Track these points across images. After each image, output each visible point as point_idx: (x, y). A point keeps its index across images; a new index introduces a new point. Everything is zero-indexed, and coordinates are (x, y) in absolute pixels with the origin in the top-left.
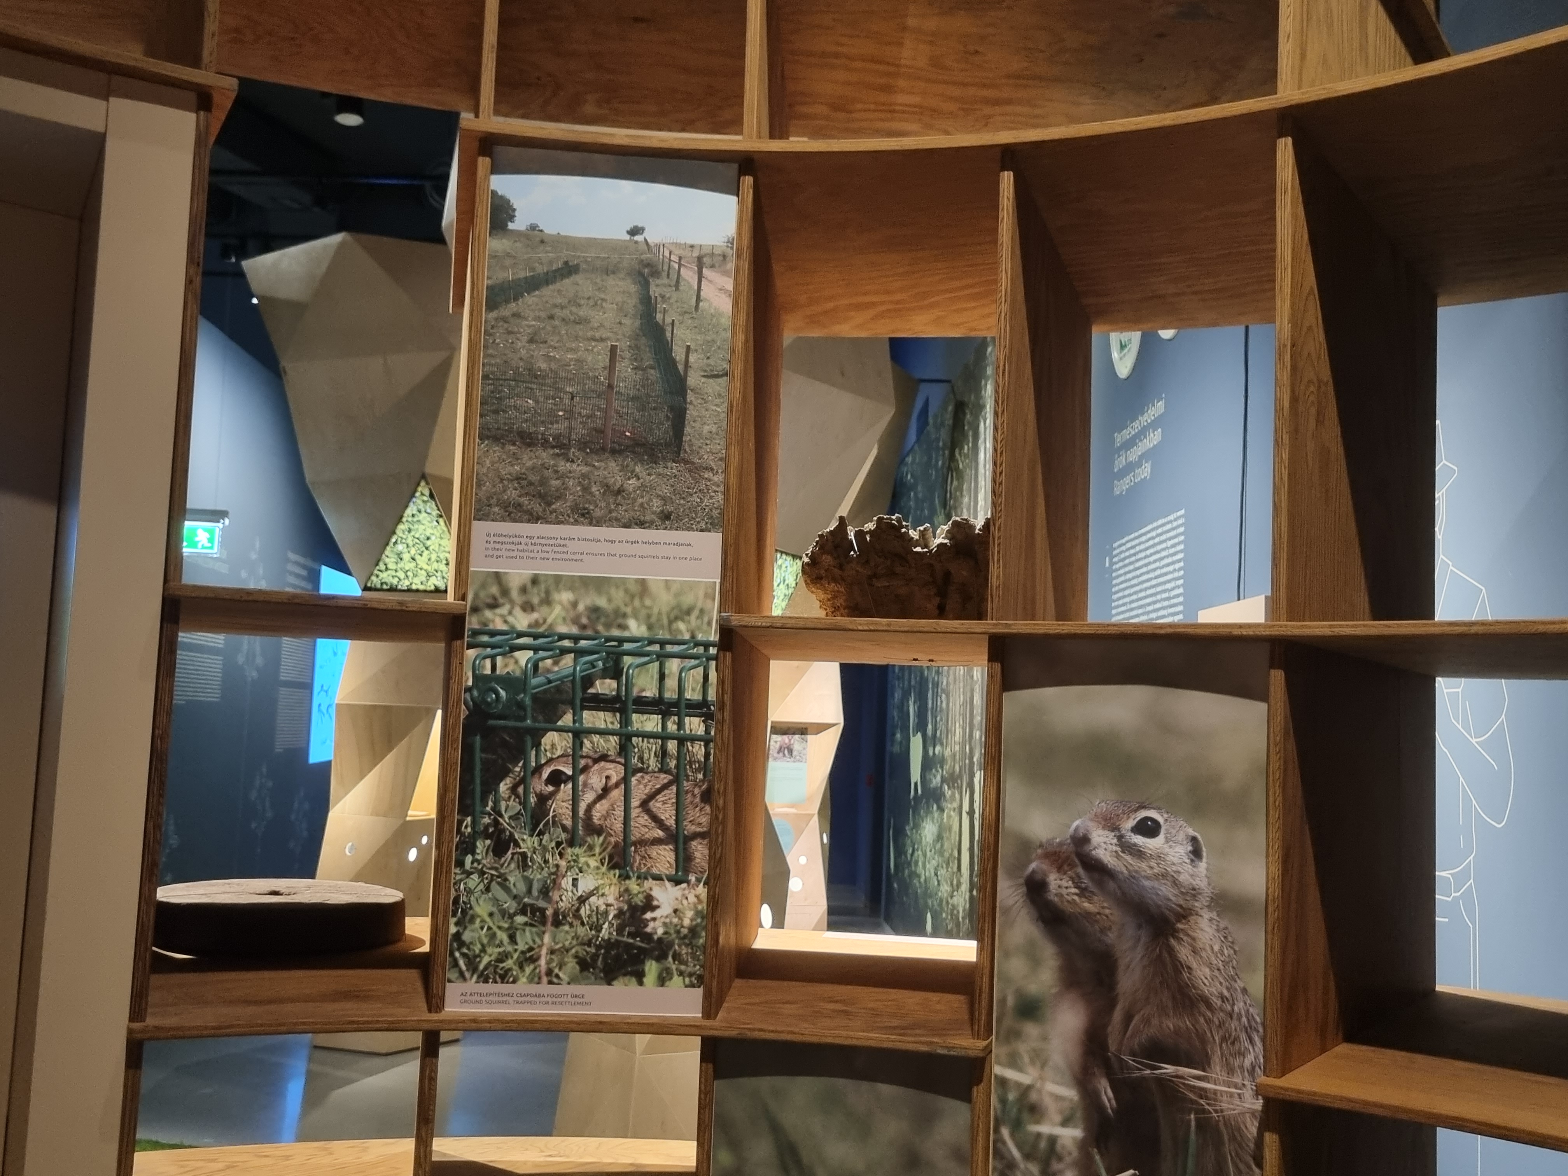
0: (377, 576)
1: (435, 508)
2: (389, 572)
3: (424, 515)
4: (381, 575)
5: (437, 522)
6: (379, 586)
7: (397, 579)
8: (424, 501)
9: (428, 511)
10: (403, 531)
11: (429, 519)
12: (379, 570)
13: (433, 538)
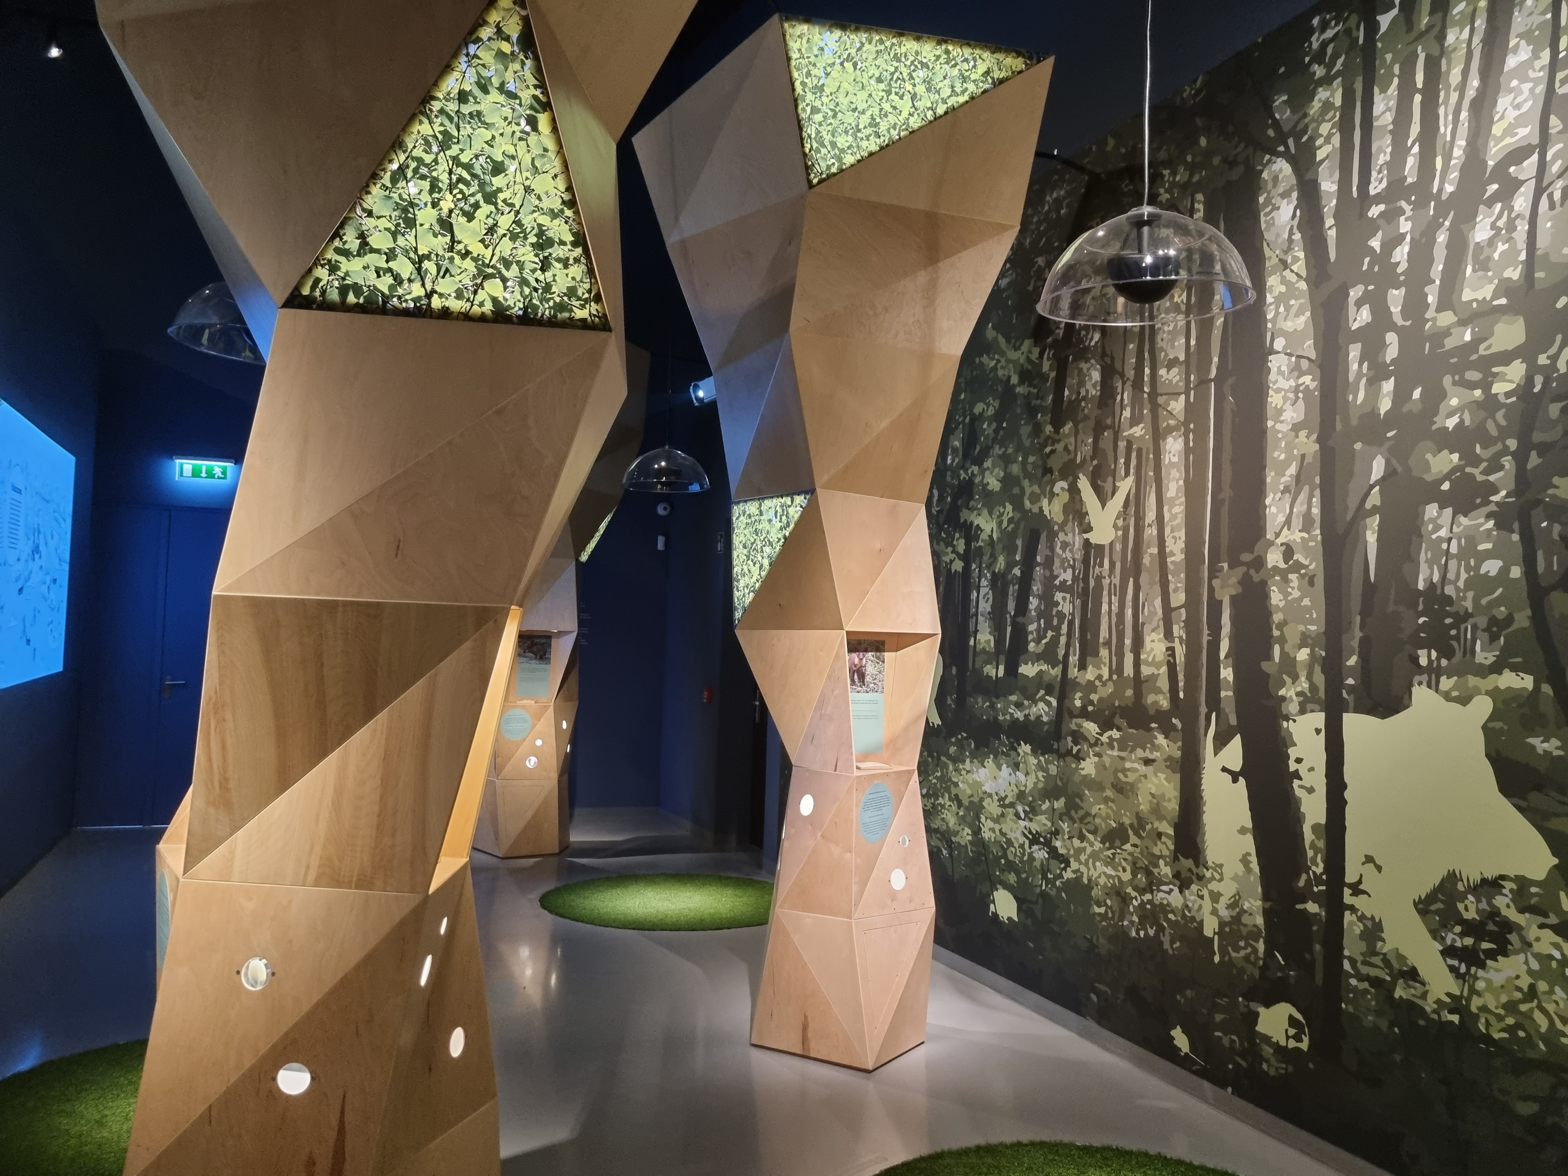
0: (333, 268)
1: (532, 81)
2: (370, 258)
3: (495, 96)
4: (345, 265)
5: (532, 122)
6: (334, 295)
7: (388, 280)
8: (501, 55)
9: (511, 87)
10: (427, 143)
11: (507, 112)
12: (338, 251)
13: (512, 167)
